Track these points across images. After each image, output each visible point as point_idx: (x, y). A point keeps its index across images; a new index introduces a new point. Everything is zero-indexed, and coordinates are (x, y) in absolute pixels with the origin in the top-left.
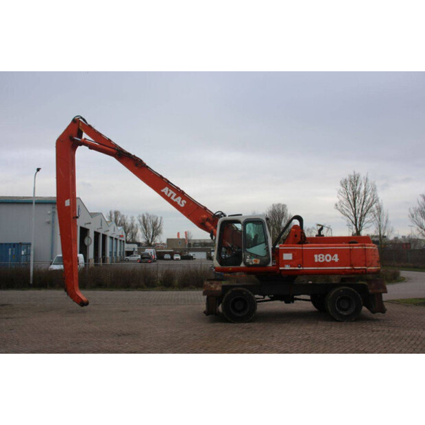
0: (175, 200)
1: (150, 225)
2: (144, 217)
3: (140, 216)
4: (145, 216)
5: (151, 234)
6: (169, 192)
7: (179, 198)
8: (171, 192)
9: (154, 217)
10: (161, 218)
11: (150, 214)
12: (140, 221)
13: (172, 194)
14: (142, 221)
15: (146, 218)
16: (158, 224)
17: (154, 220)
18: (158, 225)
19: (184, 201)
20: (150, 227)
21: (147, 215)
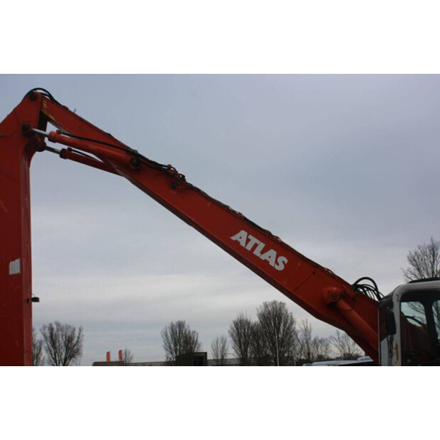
0: (263, 257)
1: (61, 341)
2: (51, 329)
3: (45, 327)
4: (55, 327)
5: (63, 357)
6: (248, 240)
7: (273, 253)
8: (254, 240)
9: (68, 327)
10: (80, 330)
11: (63, 323)
12: (44, 335)
13: (256, 245)
14: (48, 335)
15: (55, 330)
16: (76, 339)
17: (69, 334)
18: (74, 342)
19: (282, 259)
20: (63, 344)
21: (58, 324)
